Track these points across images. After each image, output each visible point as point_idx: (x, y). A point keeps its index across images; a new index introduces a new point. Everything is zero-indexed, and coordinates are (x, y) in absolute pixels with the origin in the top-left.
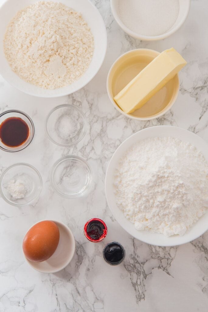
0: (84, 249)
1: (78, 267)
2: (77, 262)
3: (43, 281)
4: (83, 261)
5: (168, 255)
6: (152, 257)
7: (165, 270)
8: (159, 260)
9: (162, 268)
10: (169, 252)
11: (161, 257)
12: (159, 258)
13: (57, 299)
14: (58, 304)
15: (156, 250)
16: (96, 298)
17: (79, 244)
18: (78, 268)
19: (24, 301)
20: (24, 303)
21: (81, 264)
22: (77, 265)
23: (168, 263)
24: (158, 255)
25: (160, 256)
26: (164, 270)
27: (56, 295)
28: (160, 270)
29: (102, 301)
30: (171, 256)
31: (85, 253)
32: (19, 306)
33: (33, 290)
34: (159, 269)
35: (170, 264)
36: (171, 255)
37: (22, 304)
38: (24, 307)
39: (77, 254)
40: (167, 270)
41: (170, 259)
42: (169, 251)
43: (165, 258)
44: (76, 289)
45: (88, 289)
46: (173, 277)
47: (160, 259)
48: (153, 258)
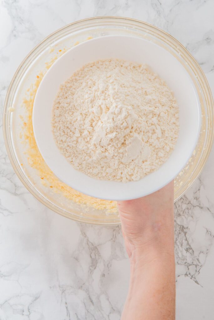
0: (99, 251)
1: (91, 271)
2: (91, 266)
3: (51, 287)
4: (98, 265)
5: (197, 261)
6: (178, 262)
7: (193, 278)
8: (187, 267)
9: (189, 275)
10: (197, 258)
11: (189, 263)
12: (186, 264)
13: (67, 308)
14: (68, 314)
15: (182, 255)
16: (112, 308)
17: (93, 246)
18: (92, 273)
19: (29, 310)
20: (29, 312)
21: (95, 268)
22: (90, 269)
23: (196, 270)
24: (185, 261)
25: (187, 261)
26: (191, 278)
27: (66, 303)
28: (187, 277)
29: (119, 312)
30: (200, 263)
31: (100, 256)
32: (23, 315)
33: (39, 297)
34: (185, 276)
35: (199, 271)
36: (200, 261)
37: (26, 313)
38: (28, 316)
39: (91, 257)
40: (195, 278)
41: (199, 265)
42: (198, 256)
43: (194, 264)
44: (89, 297)
45: (103, 298)
46: (202, 287)
47: (188, 265)
48: (179, 264)
